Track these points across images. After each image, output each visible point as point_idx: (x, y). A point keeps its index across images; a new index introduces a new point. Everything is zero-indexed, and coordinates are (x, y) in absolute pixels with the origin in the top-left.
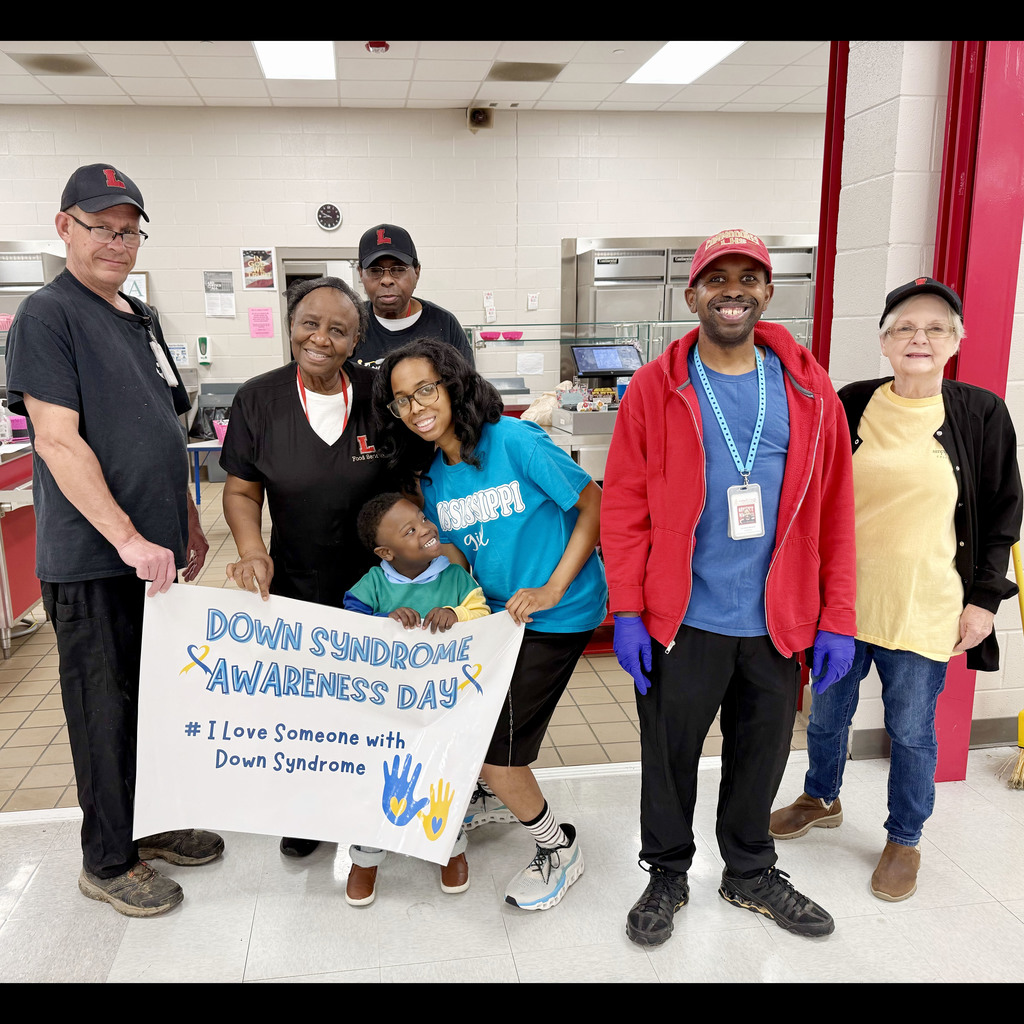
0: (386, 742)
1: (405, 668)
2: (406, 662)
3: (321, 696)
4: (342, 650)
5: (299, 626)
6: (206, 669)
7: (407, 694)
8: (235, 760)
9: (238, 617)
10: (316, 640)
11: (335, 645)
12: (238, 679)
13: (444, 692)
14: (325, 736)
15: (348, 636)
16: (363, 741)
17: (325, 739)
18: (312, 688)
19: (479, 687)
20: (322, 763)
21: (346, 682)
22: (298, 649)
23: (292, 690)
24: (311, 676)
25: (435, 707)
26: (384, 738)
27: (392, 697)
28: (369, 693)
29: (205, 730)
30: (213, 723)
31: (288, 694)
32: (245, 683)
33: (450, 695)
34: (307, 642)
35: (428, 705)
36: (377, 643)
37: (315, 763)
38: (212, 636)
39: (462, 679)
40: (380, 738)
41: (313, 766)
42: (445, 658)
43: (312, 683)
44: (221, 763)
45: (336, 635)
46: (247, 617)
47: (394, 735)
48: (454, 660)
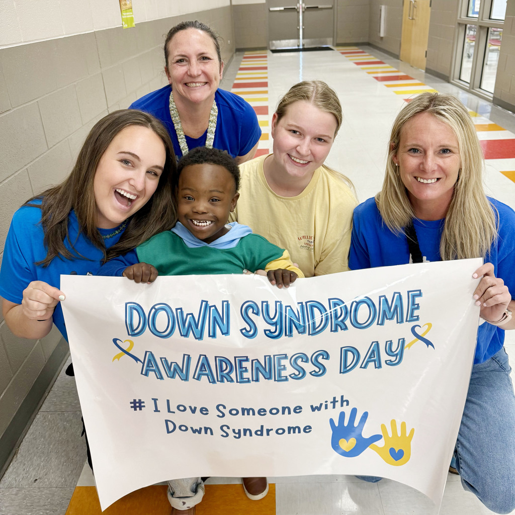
0: (330, 406)
1: (346, 328)
2: (348, 322)
3: (257, 380)
4: (275, 324)
5: (227, 305)
6: (137, 359)
7: (350, 355)
8: (184, 428)
9: (156, 310)
10: (246, 318)
11: (268, 319)
12: (169, 368)
13: (389, 352)
14: (268, 411)
15: (281, 305)
16: (306, 409)
17: (268, 413)
18: (247, 375)
19: (428, 343)
20: (268, 431)
21: (283, 362)
22: (227, 333)
23: (224, 377)
24: (244, 364)
25: (380, 366)
26: (329, 403)
27: (332, 364)
28: (309, 367)
29: (149, 405)
30: (155, 400)
31: (222, 381)
32: (177, 371)
33: (396, 355)
34: (237, 322)
35: (372, 365)
36: (312, 307)
37: (262, 430)
38: (133, 332)
39: (410, 338)
40: (324, 404)
41: (260, 432)
42: (392, 318)
43: (246, 370)
44: (170, 430)
45: (267, 306)
46: (165, 308)
47: (338, 399)
48: (402, 321)
